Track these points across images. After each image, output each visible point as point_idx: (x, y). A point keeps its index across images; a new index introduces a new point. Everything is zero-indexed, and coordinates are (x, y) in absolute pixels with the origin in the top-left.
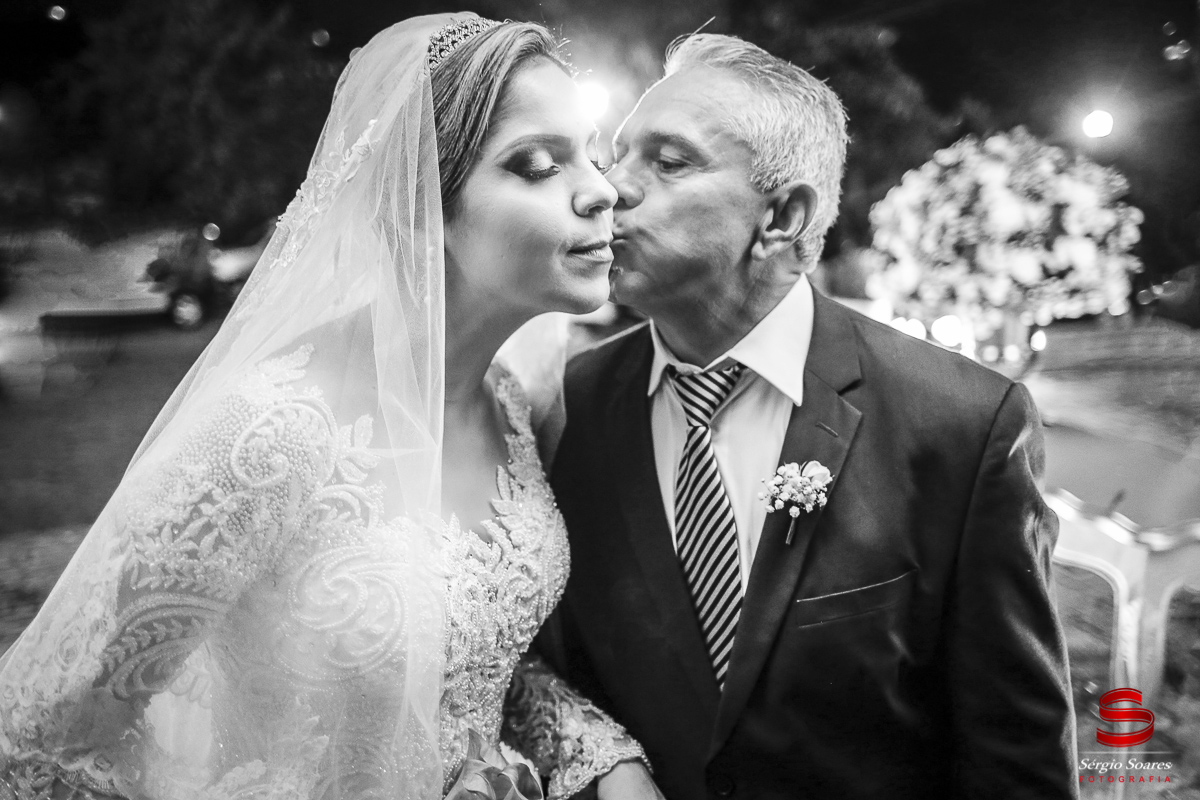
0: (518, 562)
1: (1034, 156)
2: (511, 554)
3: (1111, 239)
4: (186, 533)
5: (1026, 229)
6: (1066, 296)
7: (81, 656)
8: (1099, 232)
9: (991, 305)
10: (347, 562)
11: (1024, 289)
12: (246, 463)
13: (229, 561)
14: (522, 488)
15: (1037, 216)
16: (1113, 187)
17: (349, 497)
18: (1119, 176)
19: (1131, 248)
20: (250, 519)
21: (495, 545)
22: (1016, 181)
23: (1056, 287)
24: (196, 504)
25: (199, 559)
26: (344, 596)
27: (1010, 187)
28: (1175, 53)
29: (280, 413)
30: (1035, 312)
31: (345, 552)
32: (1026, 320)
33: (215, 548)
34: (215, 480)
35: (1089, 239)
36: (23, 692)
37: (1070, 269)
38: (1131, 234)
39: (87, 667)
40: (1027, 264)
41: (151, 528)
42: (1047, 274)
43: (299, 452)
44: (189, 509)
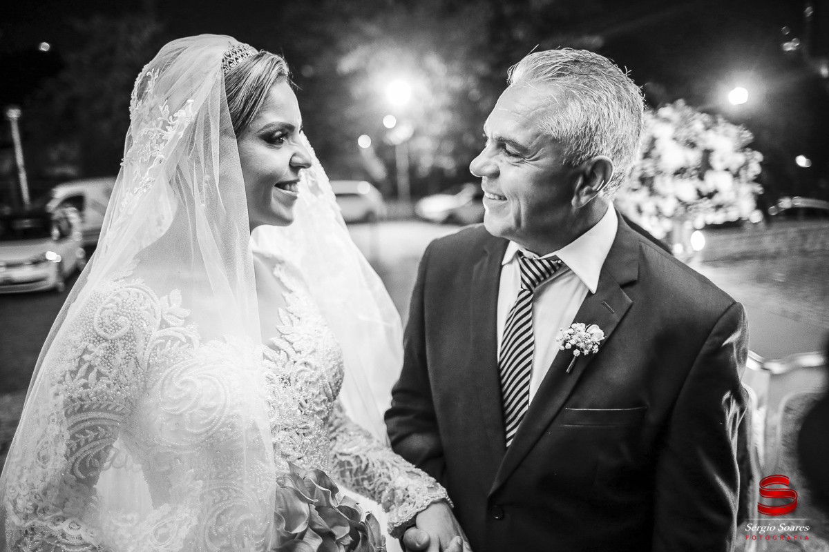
0: (300, 361)
1: (691, 119)
2: (293, 356)
3: (742, 172)
4: (79, 375)
5: (686, 166)
6: (713, 210)
7: (52, 458)
8: (734, 167)
9: (664, 216)
10: (186, 370)
11: (686, 205)
12: (103, 326)
13: (108, 386)
14: (299, 318)
15: (694, 157)
16: (743, 138)
17: (175, 334)
18: (746, 131)
19: (755, 178)
20: (114, 358)
21: (282, 351)
22: (679, 135)
23: (706, 203)
24: (81, 356)
25: (90, 388)
26: (189, 389)
27: (675, 139)
28: (789, 47)
29: (118, 295)
30: (693, 221)
31: (183, 365)
32: (688, 225)
33: (98, 379)
34: (88, 340)
35: (727, 172)
36: (20, 487)
37: (716, 192)
38: (755, 169)
39: (58, 463)
40: (687, 189)
41: (59, 378)
42: (700, 195)
43: (134, 314)
44: (77, 360)
